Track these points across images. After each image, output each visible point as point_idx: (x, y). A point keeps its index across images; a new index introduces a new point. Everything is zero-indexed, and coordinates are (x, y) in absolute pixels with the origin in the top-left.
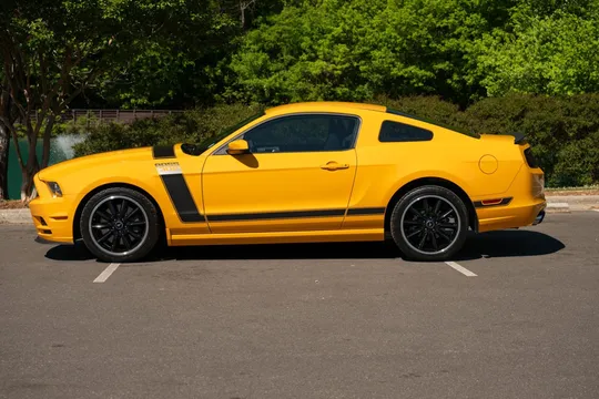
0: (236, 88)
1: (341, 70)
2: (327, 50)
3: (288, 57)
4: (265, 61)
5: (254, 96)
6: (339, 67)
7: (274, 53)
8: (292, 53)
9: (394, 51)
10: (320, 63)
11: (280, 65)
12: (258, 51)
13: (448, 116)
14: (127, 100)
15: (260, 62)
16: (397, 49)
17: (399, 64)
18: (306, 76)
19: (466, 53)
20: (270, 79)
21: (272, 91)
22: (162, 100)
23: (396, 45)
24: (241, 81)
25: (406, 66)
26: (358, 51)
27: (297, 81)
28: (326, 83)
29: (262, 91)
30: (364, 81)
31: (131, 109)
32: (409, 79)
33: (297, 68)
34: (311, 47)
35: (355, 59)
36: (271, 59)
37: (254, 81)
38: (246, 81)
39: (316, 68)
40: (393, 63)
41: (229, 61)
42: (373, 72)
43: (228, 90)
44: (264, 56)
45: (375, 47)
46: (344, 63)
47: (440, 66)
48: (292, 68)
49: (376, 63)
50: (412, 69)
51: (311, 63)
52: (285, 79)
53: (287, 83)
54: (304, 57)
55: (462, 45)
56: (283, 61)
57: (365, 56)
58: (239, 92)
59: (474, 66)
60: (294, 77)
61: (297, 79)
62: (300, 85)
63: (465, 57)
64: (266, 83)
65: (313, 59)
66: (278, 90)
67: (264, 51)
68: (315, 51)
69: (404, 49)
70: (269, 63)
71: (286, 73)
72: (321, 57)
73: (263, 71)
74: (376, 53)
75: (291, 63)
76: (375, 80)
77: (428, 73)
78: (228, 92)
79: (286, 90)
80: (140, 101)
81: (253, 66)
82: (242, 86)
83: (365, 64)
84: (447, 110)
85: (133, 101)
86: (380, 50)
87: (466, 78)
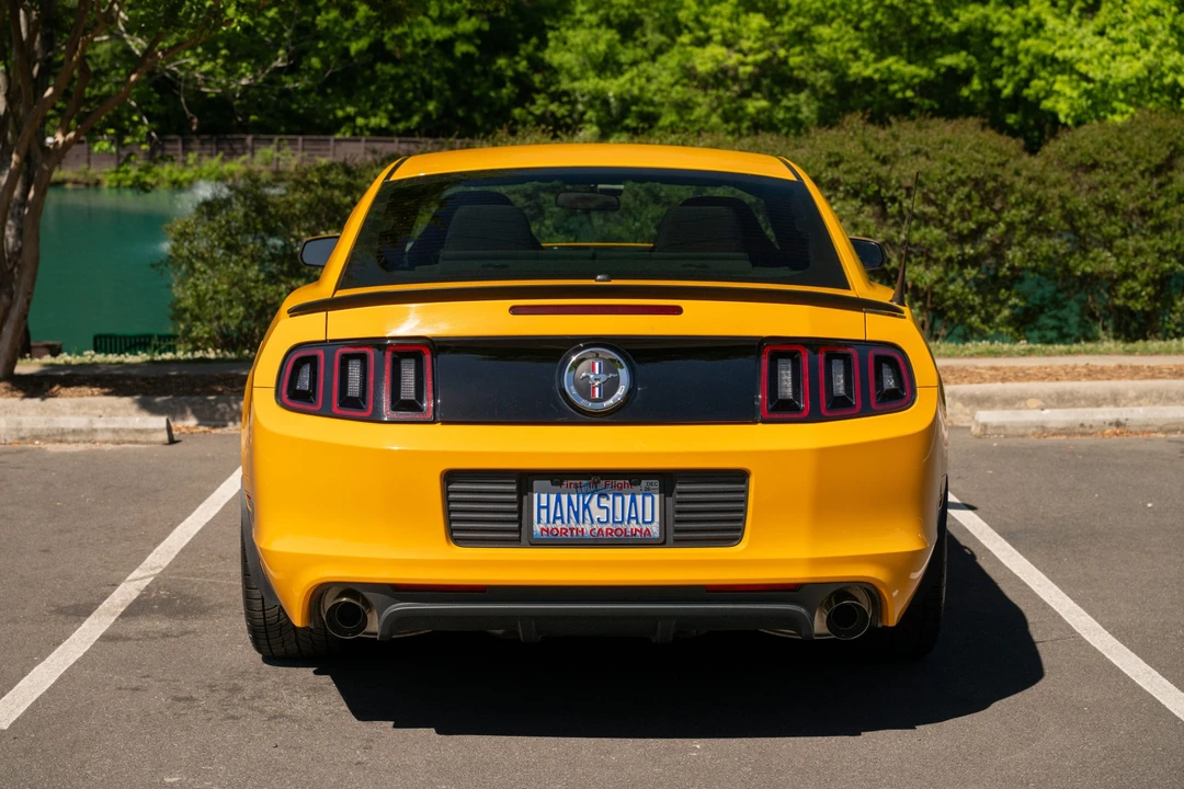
0: (556, 97)
1: (755, 64)
2: (727, 25)
3: (657, 38)
4: (611, 46)
5: (590, 114)
6: (750, 59)
7: (628, 29)
8: (662, 29)
9: (857, 28)
10: (716, 50)
11: (640, 52)
12: (599, 26)
13: (1002, 165)
14: (350, 119)
15: (602, 47)
16: (865, 24)
17: (865, 53)
18: (688, 74)
19: (999, 34)
20: (622, 80)
21: (626, 103)
22: (416, 119)
23: (862, 17)
24: (565, 84)
25: (880, 58)
26: (788, 26)
27: (673, 85)
28: (727, 89)
29: (606, 102)
30: (799, 85)
31: (357, 134)
32: (886, 82)
33: (672, 59)
34: (697, 20)
35: (782, 44)
36: (623, 41)
37: (591, 83)
38: (577, 85)
39: (706, 59)
40: (854, 52)
41: (543, 44)
42: (818, 67)
43: (541, 100)
44: (609, 35)
45: (821, 19)
46: (759, 51)
47: (949, 60)
48: (662, 59)
49: (823, 50)
50: (891, 62)
51: (697, 51)
52: (649, 80)
53: (653, 87)
54: (685, 38)
55: (994, 18)
56: (645, 45)
57: (801, 38)
58: (562, 104)
59: (1014, 61)
60: (666, 78)
61: (672, 80)
62: (678, 93)
63: (996, 42)
64: (613, 87)
65: (701, 43)
66: (636, 100)
67: (610, 25)
68: (706, 28)
69: (877, 25)
70: (619, 47)
71: (652, 69)
72: (718, 38)
73: (607, 65)
74: (824, 31)
75: (660, 51)
76: (820, 83)
77: (924, 72)
78: (540, 105)
79: (651, 103)
80: (374, 121)
81: (590, 57)
82: (566, 93)
83: (801, 53)
84: (1001, 152)
85: (360, 121)
86: (830, 25)
87: (1000, 83)
